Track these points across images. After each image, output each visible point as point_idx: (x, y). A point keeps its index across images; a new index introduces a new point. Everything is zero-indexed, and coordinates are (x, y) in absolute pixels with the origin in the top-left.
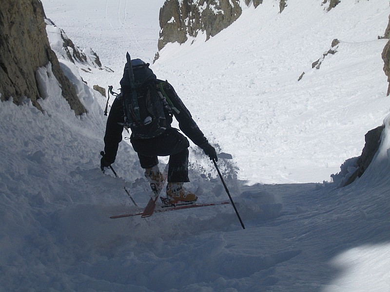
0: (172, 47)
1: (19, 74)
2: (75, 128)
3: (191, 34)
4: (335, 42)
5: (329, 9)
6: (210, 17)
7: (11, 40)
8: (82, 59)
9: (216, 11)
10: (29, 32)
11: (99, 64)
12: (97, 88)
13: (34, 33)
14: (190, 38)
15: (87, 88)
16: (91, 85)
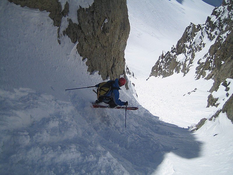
0: (153, 77)
1: (115, 75)
2: (125, 92)
3: (159, 75)
4: (196, 89)
5: (196, 80)
6: (165, 73)
7: (116, 66)
8: (130, 73)
9: (167, 72)
10: (121, 65)
11: (134, 76)
12: (133, 84)
13: (122, 66)
14: (158, 76)
15: (130, 83)
16: (132, 83)
